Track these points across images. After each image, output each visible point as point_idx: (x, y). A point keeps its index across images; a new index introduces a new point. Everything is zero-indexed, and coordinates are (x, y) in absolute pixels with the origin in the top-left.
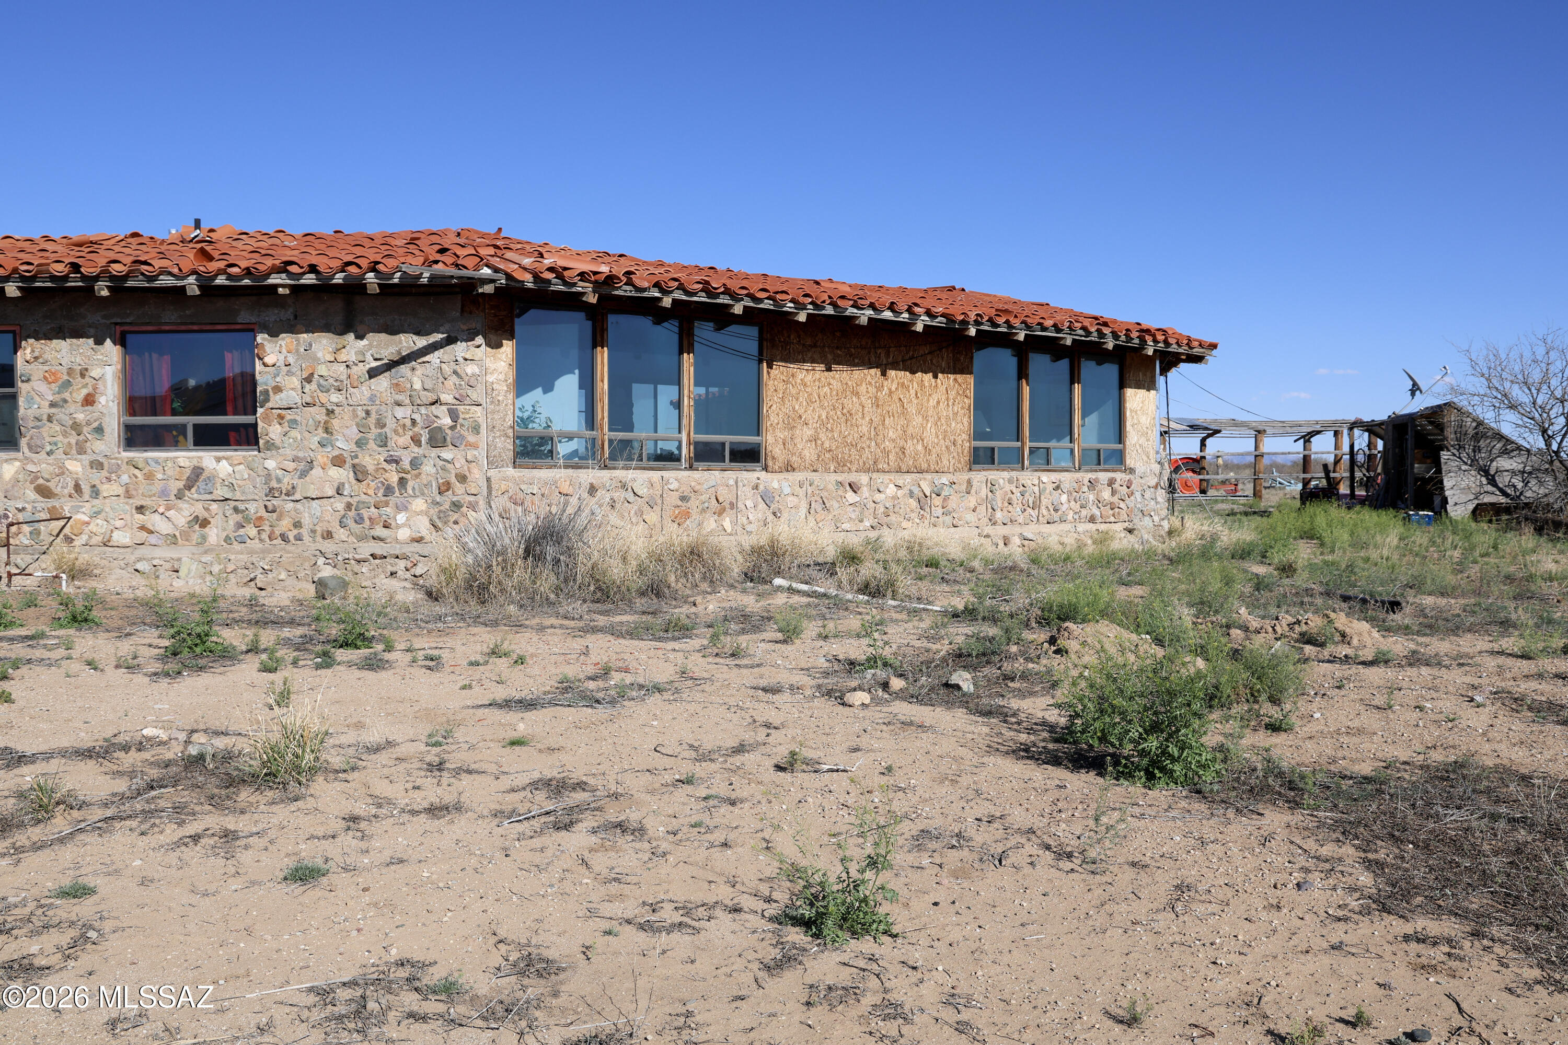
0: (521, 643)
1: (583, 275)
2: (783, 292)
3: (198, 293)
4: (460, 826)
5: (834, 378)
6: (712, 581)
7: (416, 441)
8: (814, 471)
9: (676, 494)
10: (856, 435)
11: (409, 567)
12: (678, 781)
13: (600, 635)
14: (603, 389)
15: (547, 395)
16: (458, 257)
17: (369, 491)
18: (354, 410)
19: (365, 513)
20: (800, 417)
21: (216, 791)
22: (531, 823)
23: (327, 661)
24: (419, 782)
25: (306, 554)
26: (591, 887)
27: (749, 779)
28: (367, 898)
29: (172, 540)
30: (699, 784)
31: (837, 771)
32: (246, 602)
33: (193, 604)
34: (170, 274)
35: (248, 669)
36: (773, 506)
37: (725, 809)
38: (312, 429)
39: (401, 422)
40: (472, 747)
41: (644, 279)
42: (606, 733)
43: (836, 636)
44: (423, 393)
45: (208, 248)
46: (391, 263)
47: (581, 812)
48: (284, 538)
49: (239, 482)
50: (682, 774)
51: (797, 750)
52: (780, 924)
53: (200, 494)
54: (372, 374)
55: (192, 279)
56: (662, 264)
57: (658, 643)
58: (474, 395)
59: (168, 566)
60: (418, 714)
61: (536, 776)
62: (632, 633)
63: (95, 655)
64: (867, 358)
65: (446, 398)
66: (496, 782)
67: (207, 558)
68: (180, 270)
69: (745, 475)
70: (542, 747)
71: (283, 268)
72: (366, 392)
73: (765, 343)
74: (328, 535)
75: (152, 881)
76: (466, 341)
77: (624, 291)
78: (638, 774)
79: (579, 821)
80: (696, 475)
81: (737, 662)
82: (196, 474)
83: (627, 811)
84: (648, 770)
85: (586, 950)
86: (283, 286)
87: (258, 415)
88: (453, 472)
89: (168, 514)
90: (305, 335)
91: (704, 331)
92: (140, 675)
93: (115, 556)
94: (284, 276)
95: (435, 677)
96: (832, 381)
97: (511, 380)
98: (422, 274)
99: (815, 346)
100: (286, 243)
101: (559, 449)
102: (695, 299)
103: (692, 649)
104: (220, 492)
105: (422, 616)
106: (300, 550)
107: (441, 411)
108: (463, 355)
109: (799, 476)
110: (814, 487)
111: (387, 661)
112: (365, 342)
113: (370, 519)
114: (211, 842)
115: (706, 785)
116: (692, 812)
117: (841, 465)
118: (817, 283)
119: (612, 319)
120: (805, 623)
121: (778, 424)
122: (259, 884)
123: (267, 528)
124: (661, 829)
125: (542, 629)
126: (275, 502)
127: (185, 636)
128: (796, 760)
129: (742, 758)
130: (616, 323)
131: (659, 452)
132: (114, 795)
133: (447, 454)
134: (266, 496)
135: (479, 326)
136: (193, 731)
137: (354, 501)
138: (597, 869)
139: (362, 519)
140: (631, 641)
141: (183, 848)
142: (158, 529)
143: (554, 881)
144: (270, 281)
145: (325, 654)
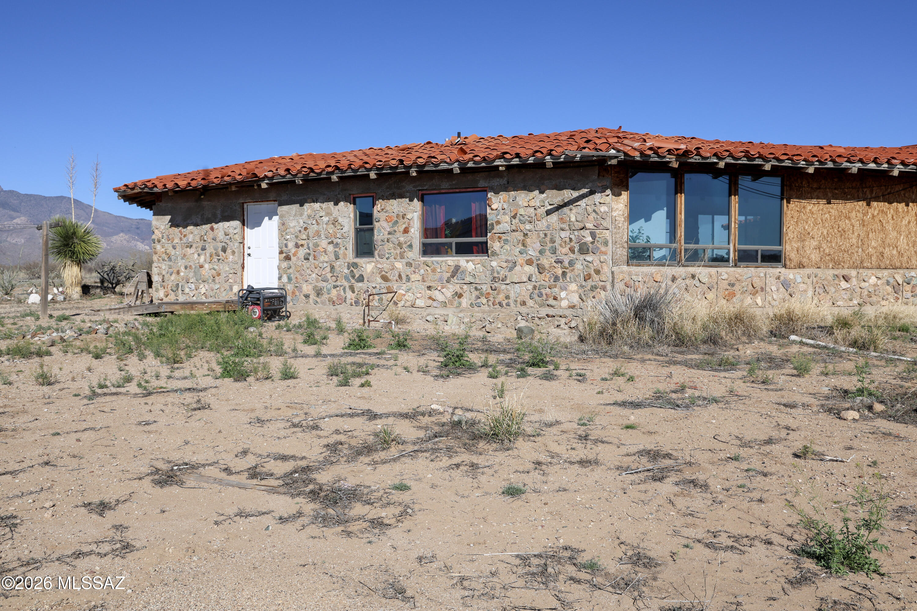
0: (632, 368)
1: (669, 151)
2: (798, 155)
3: (459, 172)
4: (598, 473)
5: (832, 208)
6: (749, 336)
7: (573, 251)
8: (818, 268)
9: (726, 282)
10: (848, 245)
11: (567, 322)
12: (729, 458)
13: (679, 366)
14: (681, 218)
15: (647, 223)
16: (597, 144)
17: (545, 279)
18: (538, 233)
19: (544, 291)
20: (809, 233)
21: (467, 441)
22: (639, 475)
23: (523, 374)
24: (574, 445)
25: (511, 314)
26: (675, 517)
27: (775, 461)
28: (546, 509)
29: (444, 304)
30: (742, 461)
31: (837, 461)
32: (481, 339)
33: (454, 339)
34: (446, 162)
35: (482, 376)
36: (789, 290)
37: (759, 478)
38: (516, 244)
39: (564, 240)
40: (604, 428)
41: (707, 152)
42: (683, 425)
43: (833, 374)
44: (576, 223)
45: (464, 147)
46: (559, 150)
47: (669, 471)
48: (500, 304)
49: (478, 274)
50: (731, 454)
51: (809, 445)
52: (799, 555)
53: (458, 280)
54: (548, 213)
55: (456, 165)
56: (718, 142)
57: (714, 373)
58: (605, 224)
59: (442, 318)
60: (573, 407)
61: (641, 447)
62: (698, 366)
63: (408, 364)
64: (856, 195)
65: (589, 225)
66: (618, 449)
67: (461, 315)
68: (450, 160)
69: (771, 270)
70: (645, 431)
71: (502, 156)
72: (545, 223)
73: (785, 188)
74: (524, 303)
75: (436, 486)
76: (601, 192)
77: (695, 159)
78: (703, 452)
79: (667, 477)
80: (739, 270)
81: (766, 387)
82: (457, 268)
83: (697, 473)
84: (710, 450)
85: (673, 555)
86: (502, 166)
87: (488, 237)
88: (593, 268)
89: (442, 290)
90: (513, 192)
91: (745, 181)
92: (429, 376)
93: (417, 313)
94: (502, 160)
95: (582, 386)
96: (831, 210)
97: (626, 215)
98: (576, 155)
99: (820, 188)
100: (504, 142)
101: (654, 255)
102: (740, 162)
103: (737, 377)
104: (468, 279)
105: (574, 351)
106: (508, 312)
107: (586, 233)
108: (599, 200)
109: (807, 271)
110: (818, 278)
111: (556, 375)
112: (544, 195)
113: (546, 295)
114: (465, 468)
115: (747, 462)
116: (738, 478)
117: (837, 264)
118: (822, 148)
119: (687, 176)
120: (812, 365)
121: (793, 238)
122: (490, 494)
123: (492, 299)
124: (719, 486)
125: (643, 361)
126: (496, 285)
127: (451, 356)
128: (807, 452)
129: (771, 448)
130: (689, 179)
131: (715, 256)
132: (418, 439)
133: (589, 258)
134: (492, 281)
135: (608, 184)
136: (456, 408)
137: (537, 284)
138: (679, 507)
139: (542, 294)
140: (698, 371)
141: (451, 470)
142: (437, 298)
143: (653, 511)
144: (495, 164)
145: (522, 370)
